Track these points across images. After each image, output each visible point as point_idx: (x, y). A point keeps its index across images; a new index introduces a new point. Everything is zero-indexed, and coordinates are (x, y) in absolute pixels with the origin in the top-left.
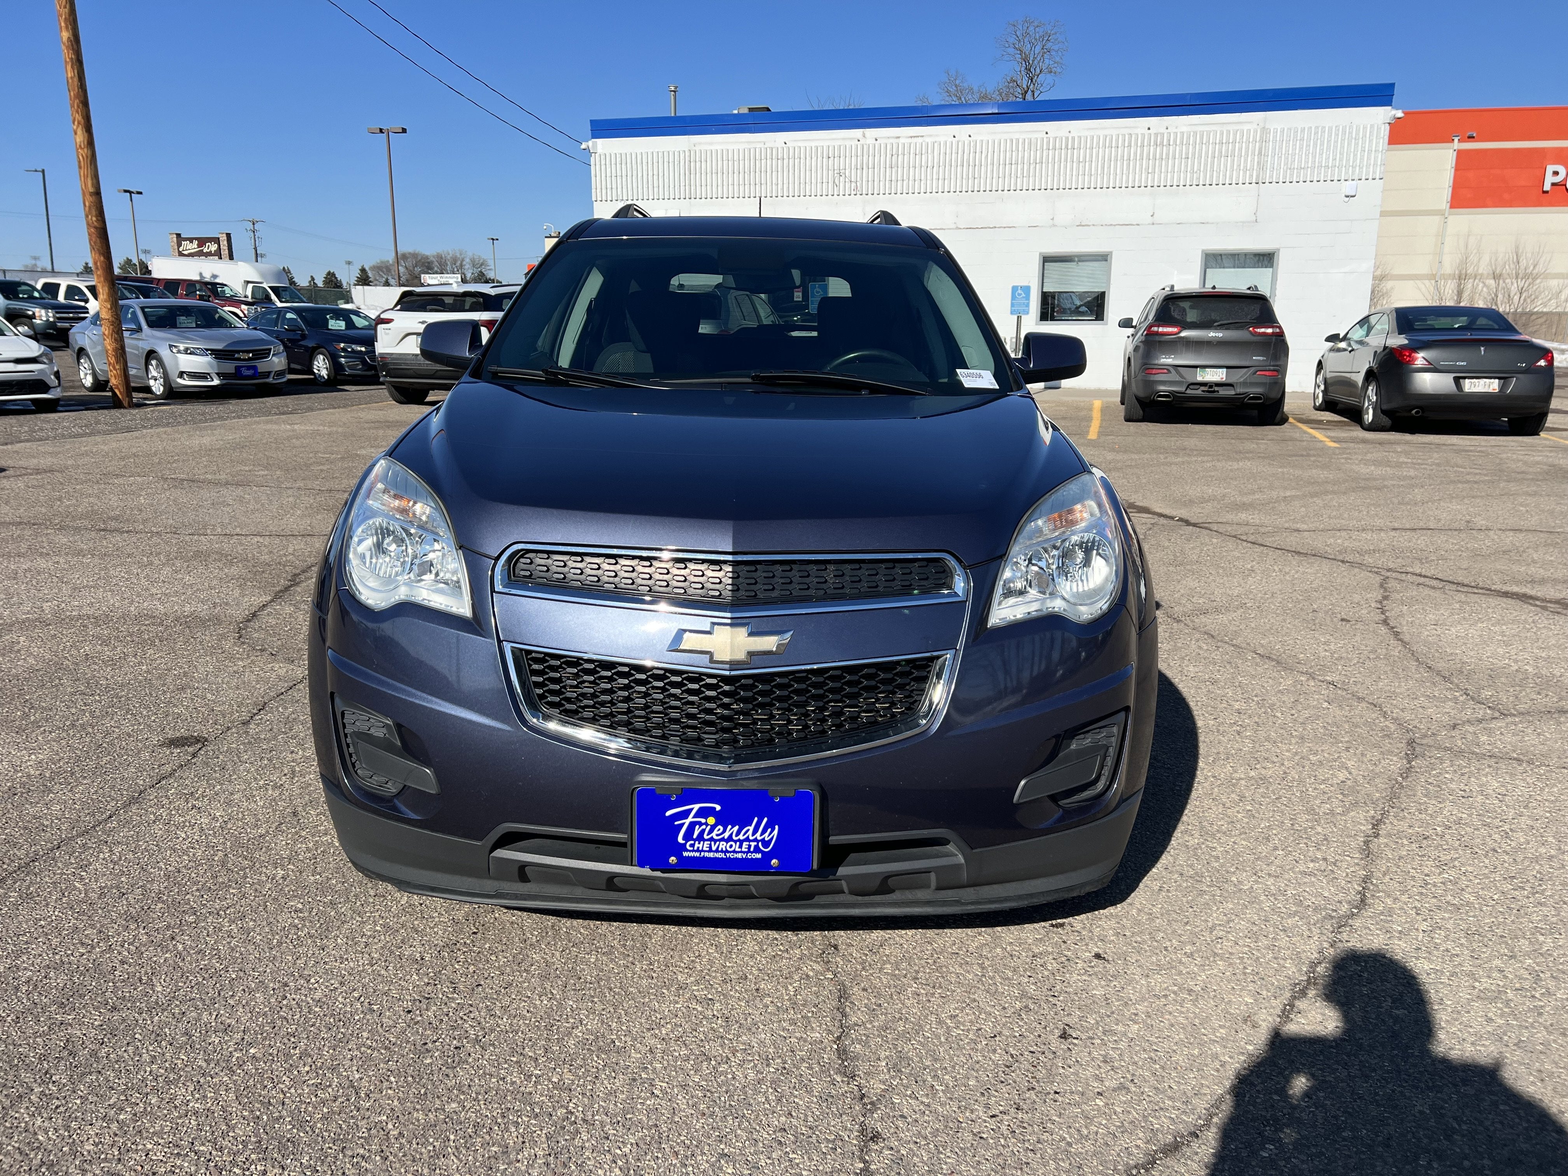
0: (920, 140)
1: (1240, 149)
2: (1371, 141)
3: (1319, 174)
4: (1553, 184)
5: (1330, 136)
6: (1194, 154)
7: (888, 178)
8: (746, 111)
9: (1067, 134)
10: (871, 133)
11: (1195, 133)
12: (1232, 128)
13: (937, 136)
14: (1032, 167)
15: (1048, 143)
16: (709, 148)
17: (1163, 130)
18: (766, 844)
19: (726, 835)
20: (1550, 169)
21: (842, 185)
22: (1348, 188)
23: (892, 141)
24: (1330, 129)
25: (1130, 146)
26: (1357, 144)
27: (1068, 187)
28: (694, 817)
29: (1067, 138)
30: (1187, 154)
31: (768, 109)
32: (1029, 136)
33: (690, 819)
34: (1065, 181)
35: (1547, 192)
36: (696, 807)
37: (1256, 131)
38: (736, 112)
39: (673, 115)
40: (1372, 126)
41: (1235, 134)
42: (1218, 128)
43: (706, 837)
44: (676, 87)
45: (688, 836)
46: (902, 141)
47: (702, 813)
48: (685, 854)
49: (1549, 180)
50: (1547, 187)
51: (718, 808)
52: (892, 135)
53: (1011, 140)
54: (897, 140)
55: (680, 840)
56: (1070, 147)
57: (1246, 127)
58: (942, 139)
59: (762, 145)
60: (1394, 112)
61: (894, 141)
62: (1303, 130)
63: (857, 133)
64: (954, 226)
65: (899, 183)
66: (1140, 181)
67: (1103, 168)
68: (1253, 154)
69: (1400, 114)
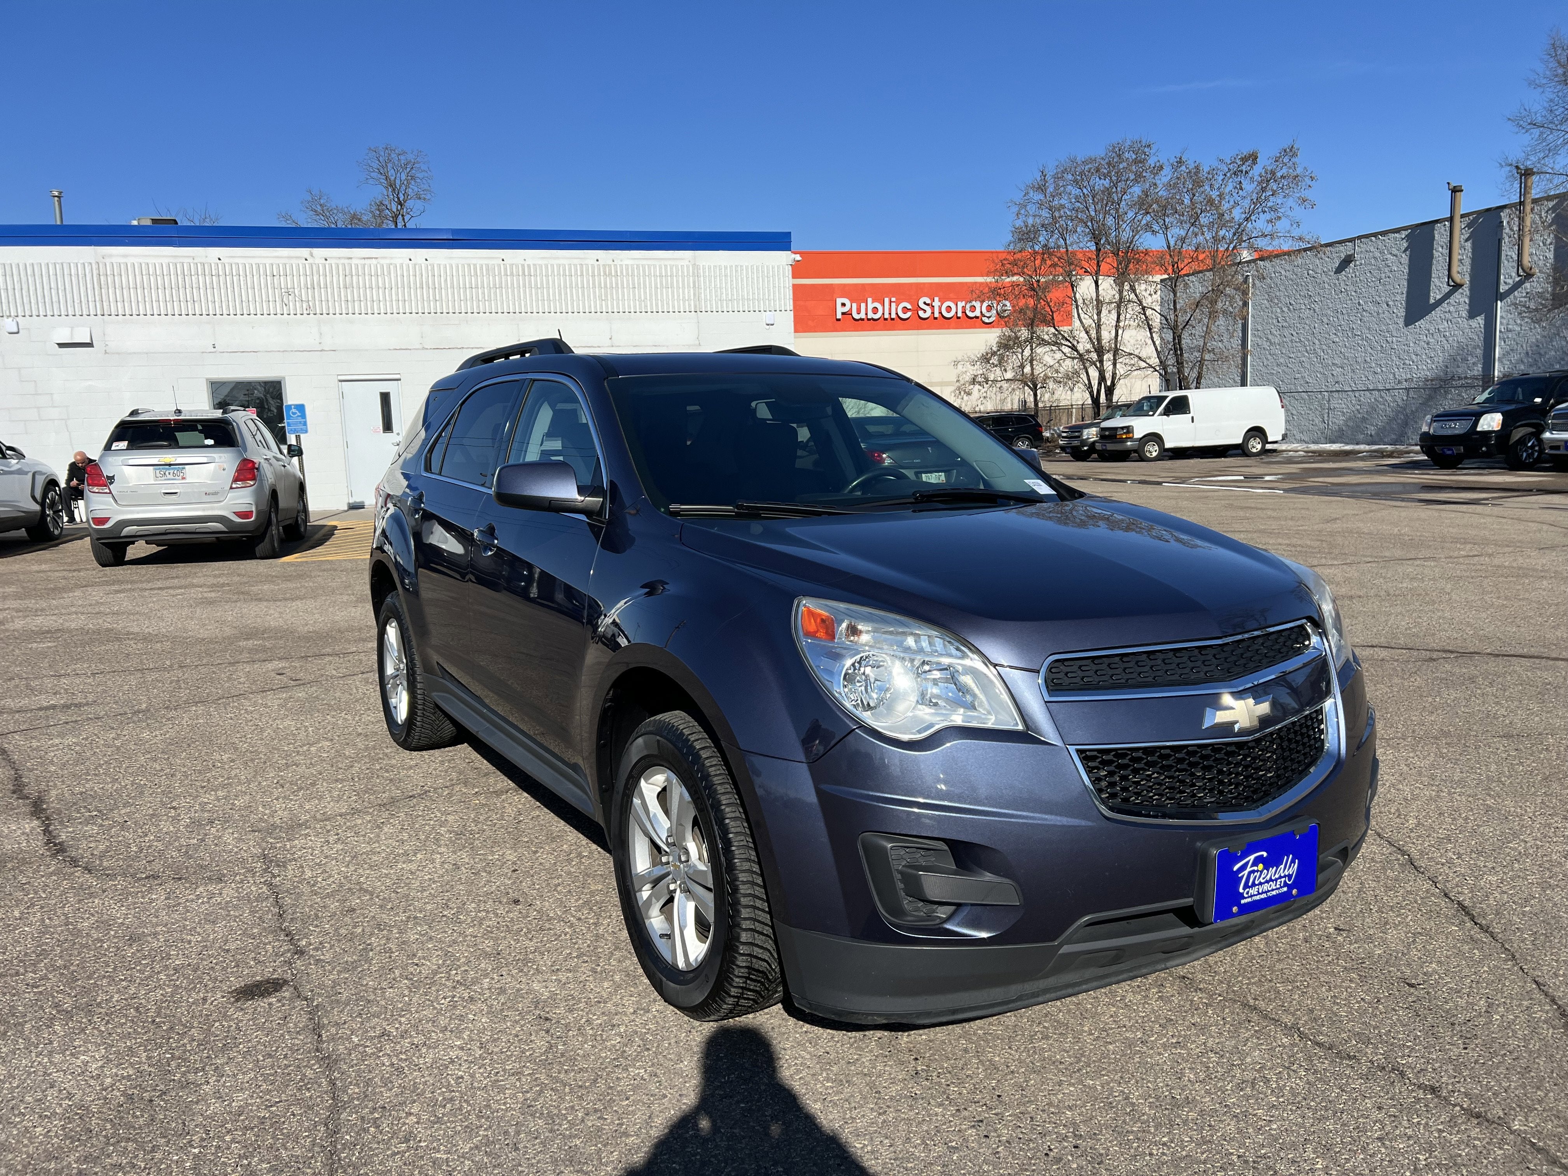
0: (374, 261)
1: (678, 281)
2: (779, 279)
3: (743, 305)
4: (843, 314)
5: (747, 273)
6: (639, 284)
7: (343, 298)
8: (148, 223)
9: (523, 262)
10: (320, 253)
11: (638, 266)
12: (668, 263)
13: (392, 258)
14: (492, 291)
15: (506, 269)
16: (122, 260)
17: (611, 262)
18: (1290, 876)
19: (1268, 878)
20: (839, 301)
21: (291, 304)
22: (768, 317)
23: (342, 261)
24: (747, 267)
25: (582, 275)
26: (769, 281)
27: (529, 311)
28: (1252, 866)
29: (523, 266)
30: (634, 284)
31: (175, 222)
32: (486, 262)
33: (1249, 869)
34: (526, 305)
35: (839, 320)
36: (1252, 858)
37: (688, 267)
38: (135, 223)
39: (59, 223)
40: (778, 267)
41: (671, 269)
42: (657, 263)
43: (1257, 882)
44: (60, 193)
45: (1246, 886)
46: (354, 261)
47: (1255, 863)
48: (1243, 902)
49: (840, 310)
50: (839, 316)
51: (1265, 854)
52: (342, 255)
53: (469, 265)
54: (349, 261)
55: (1241, 890)
56: (526, 274)
57: (680, 263)
58: (398, 262)
59: (191, 260)
60: (793, 256)
61: (346, 261)
62: (726, 267)
63: (304, 252)
64: (420, 347)
65: (356, 304)
66: (595, 307)
67: (560, 294)
68: (689, 286)
69: (798, 257)
